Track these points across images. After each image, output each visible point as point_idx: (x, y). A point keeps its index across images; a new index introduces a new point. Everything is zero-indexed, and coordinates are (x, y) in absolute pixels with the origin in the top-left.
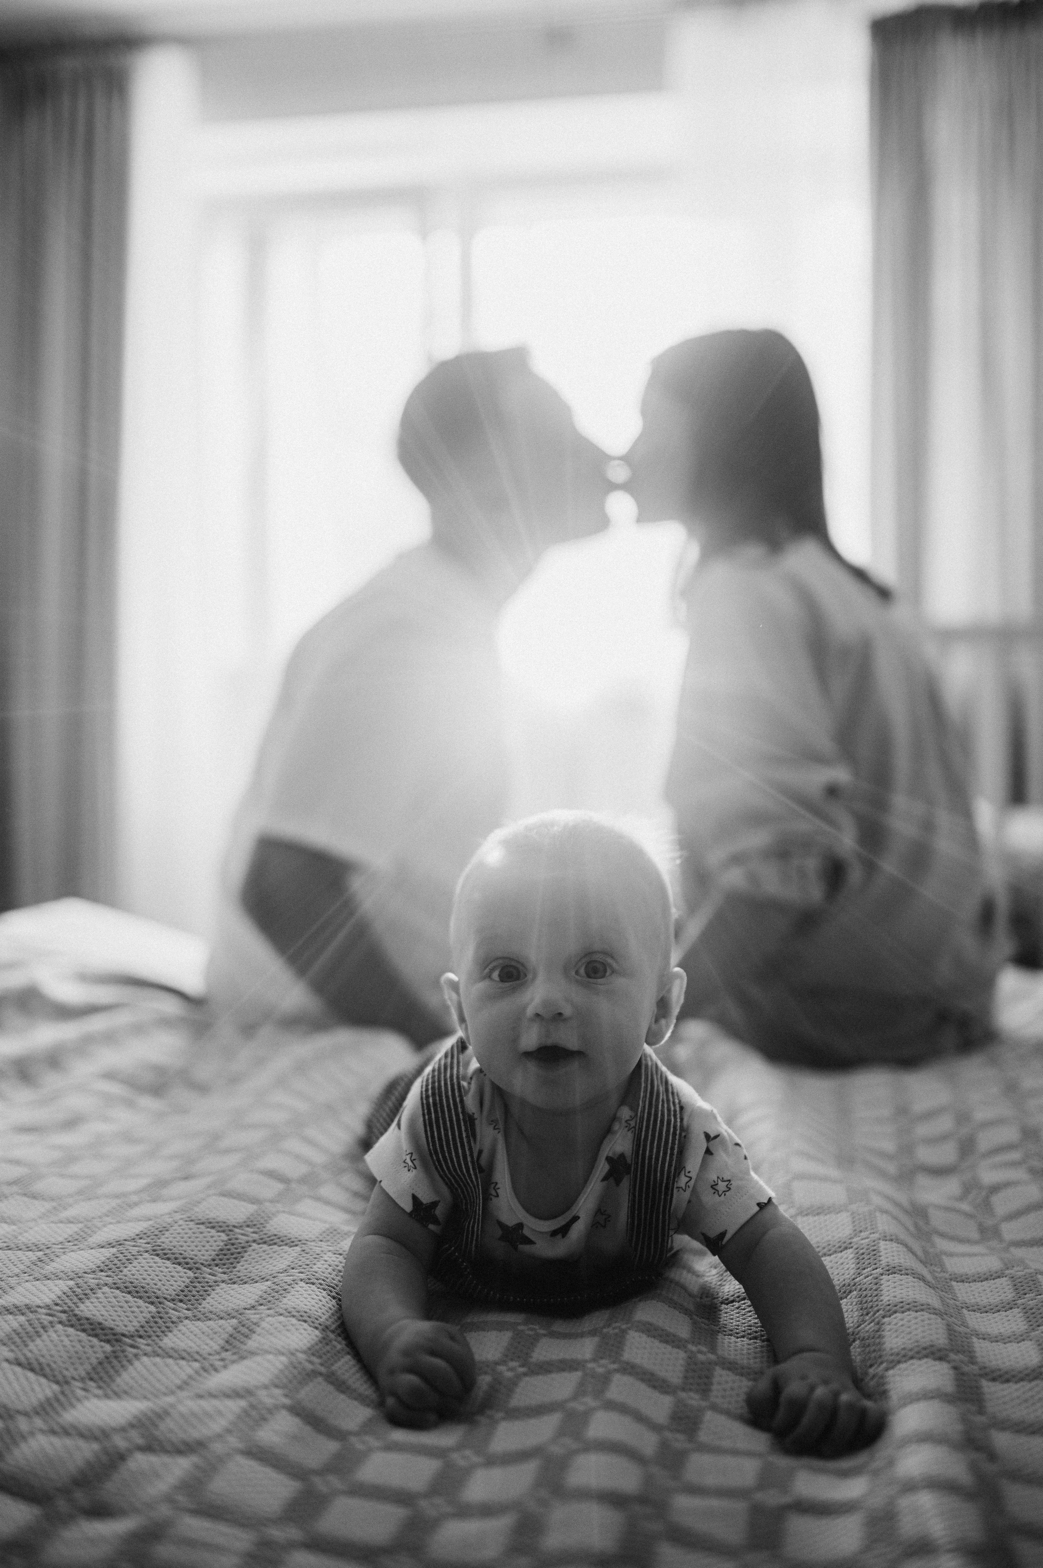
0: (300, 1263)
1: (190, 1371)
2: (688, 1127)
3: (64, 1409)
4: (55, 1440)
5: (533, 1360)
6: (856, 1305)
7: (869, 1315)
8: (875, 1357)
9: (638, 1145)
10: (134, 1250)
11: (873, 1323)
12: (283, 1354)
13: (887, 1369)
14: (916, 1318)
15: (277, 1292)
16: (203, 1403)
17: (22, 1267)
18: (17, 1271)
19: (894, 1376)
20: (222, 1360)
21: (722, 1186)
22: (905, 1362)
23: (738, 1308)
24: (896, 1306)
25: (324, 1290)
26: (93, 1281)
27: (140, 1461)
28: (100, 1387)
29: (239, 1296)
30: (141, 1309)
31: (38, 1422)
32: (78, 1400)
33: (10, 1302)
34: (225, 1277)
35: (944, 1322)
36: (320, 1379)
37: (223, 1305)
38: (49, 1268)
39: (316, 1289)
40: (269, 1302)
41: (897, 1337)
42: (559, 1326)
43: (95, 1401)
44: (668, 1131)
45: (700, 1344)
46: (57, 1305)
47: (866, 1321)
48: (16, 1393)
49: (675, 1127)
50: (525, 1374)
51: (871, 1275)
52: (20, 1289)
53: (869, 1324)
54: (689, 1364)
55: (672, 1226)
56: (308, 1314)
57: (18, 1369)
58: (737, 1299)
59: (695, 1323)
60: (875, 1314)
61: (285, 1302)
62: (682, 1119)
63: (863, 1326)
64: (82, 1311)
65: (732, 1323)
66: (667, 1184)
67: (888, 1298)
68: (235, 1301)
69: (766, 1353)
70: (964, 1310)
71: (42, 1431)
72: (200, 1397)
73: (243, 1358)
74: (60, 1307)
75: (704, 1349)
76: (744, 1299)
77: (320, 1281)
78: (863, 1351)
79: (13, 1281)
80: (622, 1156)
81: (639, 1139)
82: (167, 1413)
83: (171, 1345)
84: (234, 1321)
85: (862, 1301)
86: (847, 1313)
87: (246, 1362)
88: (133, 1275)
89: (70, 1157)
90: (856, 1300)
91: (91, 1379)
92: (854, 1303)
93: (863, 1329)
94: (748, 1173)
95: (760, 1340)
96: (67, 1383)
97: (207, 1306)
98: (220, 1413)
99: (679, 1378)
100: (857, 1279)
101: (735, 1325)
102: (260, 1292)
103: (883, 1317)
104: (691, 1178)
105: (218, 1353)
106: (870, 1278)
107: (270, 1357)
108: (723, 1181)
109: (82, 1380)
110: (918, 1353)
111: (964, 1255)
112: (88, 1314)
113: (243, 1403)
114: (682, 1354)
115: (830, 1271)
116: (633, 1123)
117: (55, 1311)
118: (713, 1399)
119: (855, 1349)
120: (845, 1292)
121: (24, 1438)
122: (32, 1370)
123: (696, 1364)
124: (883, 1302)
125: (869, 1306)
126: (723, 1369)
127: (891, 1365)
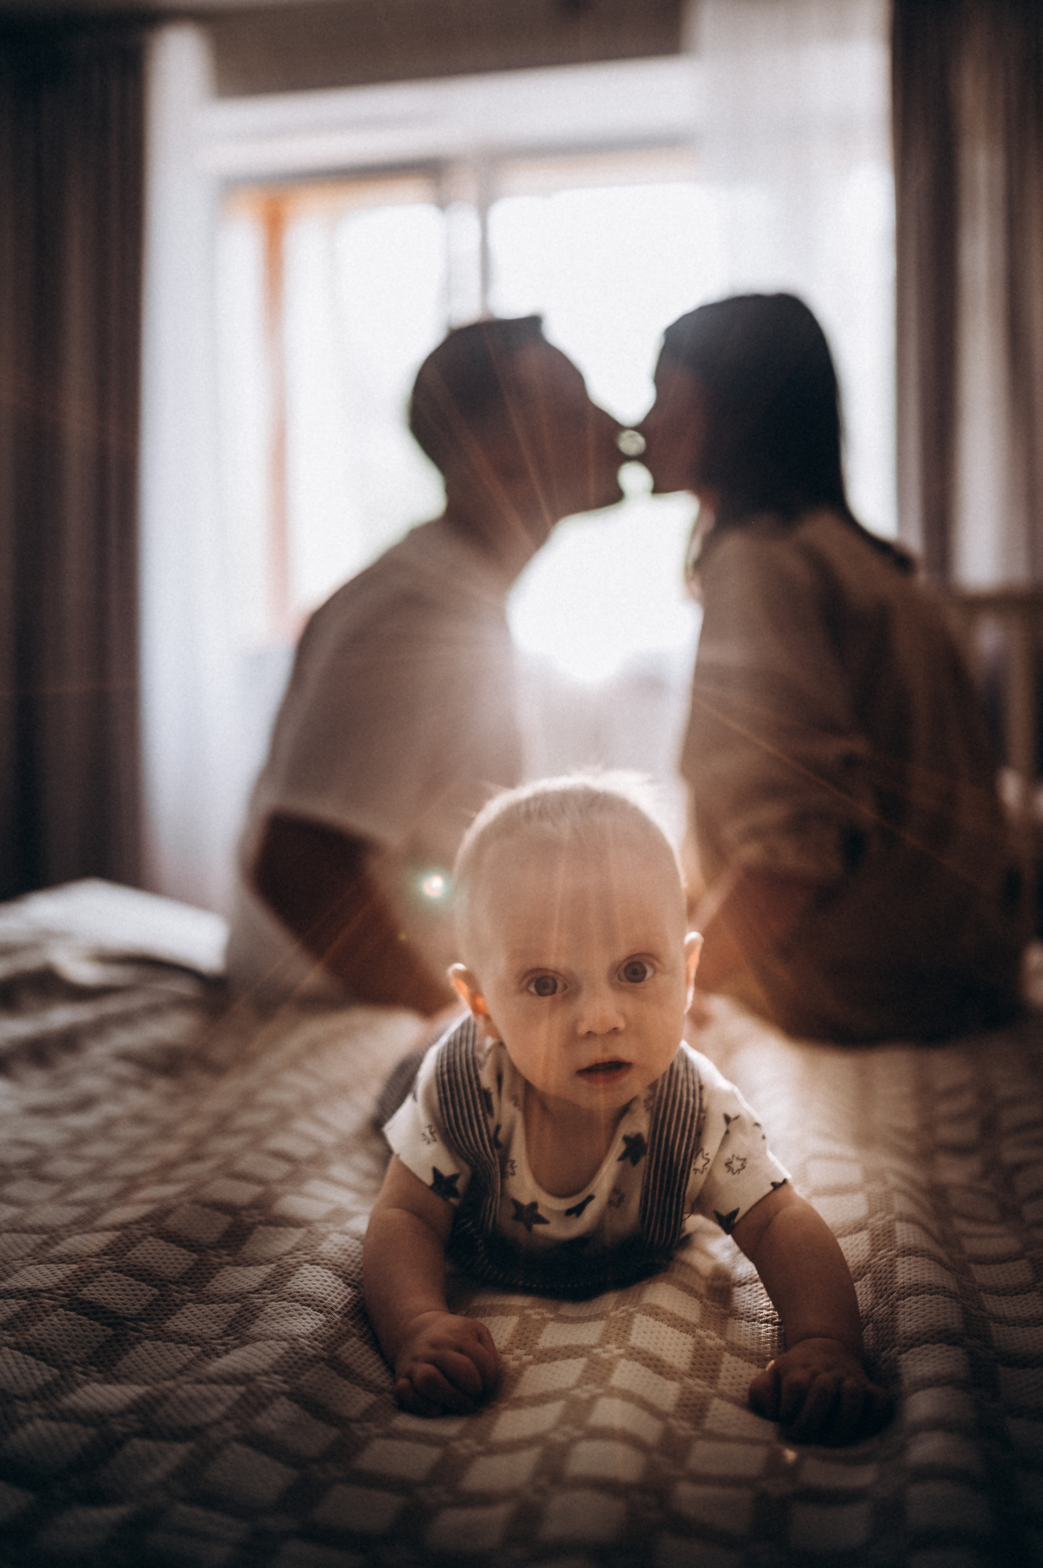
0: (306, 1244)
1: (191, 1355)
2: (707, 1108)
3: (63, 1393)
4: (53, 1425)
5: (540, 1347)
6: (870, 1287)
7: (883, 1298)
8: (888, 1340)
9: (655, 1126)
10: (138, 1233)
11: (887, 1306)
12: (285, 1340)
13: (900, 1353)
14: (930, 1301)
15: (281, 1275)
16: (201, 1387)
17: (28, 1250)
18: (21, 1254)
19: (906, 1360)
20: (223, 1344)
21: (736, 1165)
22: (919, 1346)
23: (750, 1290)
24: (910, 1289)
25: (330, 1269)
26: (97, 1264)
27: (138, 1446)
28: (100, 1372)
29: (243, 1279)
30: (144, 1292)
31: (37, 1408)
32: (78, 1385)
33: (13, 1286)
34: (229, 1259)
35: (959, 1305)
36: (322, 1364)
37: (228, 1288)
38: (55, 1251)
39: (321, 1270)
40: (273, 1285)
41: (910, 1320)
42: (567, 1309)
43: (95, 1385)
44: (686, 1112)
45: (708, 1329)
46: (59, 1288)
47: (879, 1304)
48: (15, 1378)
49: (694, 1109)
50: (530, 1363)
51: (886, 1257)
52: (23, 1272)
53: (882, 1307)
54: (697, 1350)
55: (685, 1210)
56: (312, 1298)
57: (17, 1353)
58: (750, 1282)
59: (705, 1306)
60: (889, 1296)
61: (288, 1286)
62: (701, 1099)
63: (876, 1309)
64: (84, 1295)
65: (743, 1306)
66: (684, 1166)
67: (902, 1281)
68: (240, 1284)
69: (777, 1337)
70: (981, 1292)
71: (40, 1416)
72: (200, 1382)
73: (245, 1343)
74: (63, 1291)
75: (713, 1334)
76: (756, 1281)
77: (325, 1261)
78: (876, 1334)
79: (18, 1264)
80: (639, 1136)
81: (656, 1120)
82: (166, 1398)
83: (173, 1328)
84: (238, 1305)
85: (876, 1284)
86: (861, 1296)
87: (248, 1348)
88: (137, 1258)
89: (80, 1139)
90: (870, 1282)
91: (92, 1363)
92: (868, 1286)
93: (877, 1311)
94: (764, 1153)
95: (771, 1324)
96: (68, 1367)
97: (211, 1288)
98: (220, 1400)
99: (686, 1364)
100: (872, 1261)
101: (746, 1309)
102: (265, 1276)
103: (898, 1300)
104: (708, 1160)
105: (221, 1338)
106: (885, 1259)
107: (272, 1342)
108: (738, 1159)
109: (83, 1364)
110: (932, 1337)
111: (982, 1236)
112: (89, 1298)
113: (242, 1389)
114: (690, 1339)
115: (845, 1253)
116: (651, 1103)
117: (58, 1294)
118: (720, 1386)
119: (868, 1333)
120: (859, 1274)
121: (21, 1423)
122: (33, 1355)
123: (704, 1350)
124: (898, 1284)
125: (883, 1289)
126: (732, 1355)
127: (904, 1349)
